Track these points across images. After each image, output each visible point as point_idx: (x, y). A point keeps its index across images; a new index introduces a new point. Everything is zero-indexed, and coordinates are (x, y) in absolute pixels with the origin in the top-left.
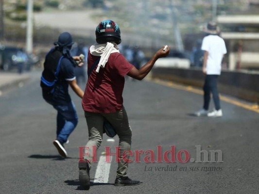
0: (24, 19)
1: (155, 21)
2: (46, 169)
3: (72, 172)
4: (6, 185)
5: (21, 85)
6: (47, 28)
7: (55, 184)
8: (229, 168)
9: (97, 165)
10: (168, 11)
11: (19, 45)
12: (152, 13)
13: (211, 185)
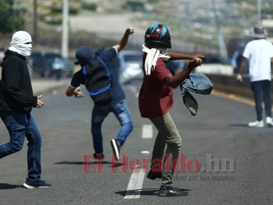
0: (59, 23)
1: (198, 25)
2: (75, 183)
3: (102, 186)
4: (32, 201)
5: (55, 93)
6: (84, 32)
7: (84, 199)
8: (268, 182)
9: (129, 179)
10: (212, 14)
11: (56, 51)
12: (195, 17)
13: (248, 200)
